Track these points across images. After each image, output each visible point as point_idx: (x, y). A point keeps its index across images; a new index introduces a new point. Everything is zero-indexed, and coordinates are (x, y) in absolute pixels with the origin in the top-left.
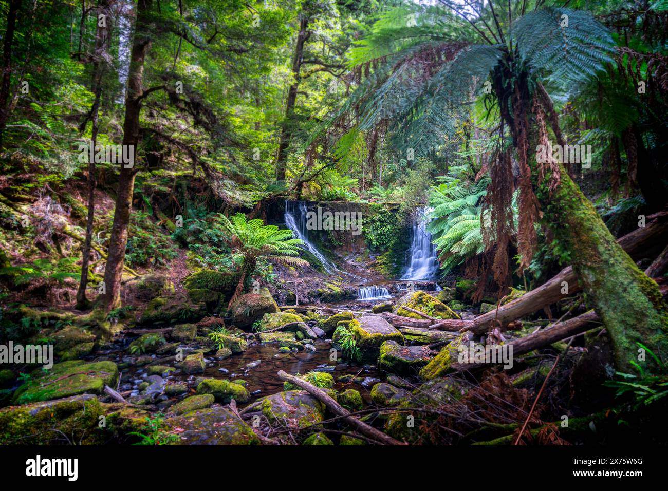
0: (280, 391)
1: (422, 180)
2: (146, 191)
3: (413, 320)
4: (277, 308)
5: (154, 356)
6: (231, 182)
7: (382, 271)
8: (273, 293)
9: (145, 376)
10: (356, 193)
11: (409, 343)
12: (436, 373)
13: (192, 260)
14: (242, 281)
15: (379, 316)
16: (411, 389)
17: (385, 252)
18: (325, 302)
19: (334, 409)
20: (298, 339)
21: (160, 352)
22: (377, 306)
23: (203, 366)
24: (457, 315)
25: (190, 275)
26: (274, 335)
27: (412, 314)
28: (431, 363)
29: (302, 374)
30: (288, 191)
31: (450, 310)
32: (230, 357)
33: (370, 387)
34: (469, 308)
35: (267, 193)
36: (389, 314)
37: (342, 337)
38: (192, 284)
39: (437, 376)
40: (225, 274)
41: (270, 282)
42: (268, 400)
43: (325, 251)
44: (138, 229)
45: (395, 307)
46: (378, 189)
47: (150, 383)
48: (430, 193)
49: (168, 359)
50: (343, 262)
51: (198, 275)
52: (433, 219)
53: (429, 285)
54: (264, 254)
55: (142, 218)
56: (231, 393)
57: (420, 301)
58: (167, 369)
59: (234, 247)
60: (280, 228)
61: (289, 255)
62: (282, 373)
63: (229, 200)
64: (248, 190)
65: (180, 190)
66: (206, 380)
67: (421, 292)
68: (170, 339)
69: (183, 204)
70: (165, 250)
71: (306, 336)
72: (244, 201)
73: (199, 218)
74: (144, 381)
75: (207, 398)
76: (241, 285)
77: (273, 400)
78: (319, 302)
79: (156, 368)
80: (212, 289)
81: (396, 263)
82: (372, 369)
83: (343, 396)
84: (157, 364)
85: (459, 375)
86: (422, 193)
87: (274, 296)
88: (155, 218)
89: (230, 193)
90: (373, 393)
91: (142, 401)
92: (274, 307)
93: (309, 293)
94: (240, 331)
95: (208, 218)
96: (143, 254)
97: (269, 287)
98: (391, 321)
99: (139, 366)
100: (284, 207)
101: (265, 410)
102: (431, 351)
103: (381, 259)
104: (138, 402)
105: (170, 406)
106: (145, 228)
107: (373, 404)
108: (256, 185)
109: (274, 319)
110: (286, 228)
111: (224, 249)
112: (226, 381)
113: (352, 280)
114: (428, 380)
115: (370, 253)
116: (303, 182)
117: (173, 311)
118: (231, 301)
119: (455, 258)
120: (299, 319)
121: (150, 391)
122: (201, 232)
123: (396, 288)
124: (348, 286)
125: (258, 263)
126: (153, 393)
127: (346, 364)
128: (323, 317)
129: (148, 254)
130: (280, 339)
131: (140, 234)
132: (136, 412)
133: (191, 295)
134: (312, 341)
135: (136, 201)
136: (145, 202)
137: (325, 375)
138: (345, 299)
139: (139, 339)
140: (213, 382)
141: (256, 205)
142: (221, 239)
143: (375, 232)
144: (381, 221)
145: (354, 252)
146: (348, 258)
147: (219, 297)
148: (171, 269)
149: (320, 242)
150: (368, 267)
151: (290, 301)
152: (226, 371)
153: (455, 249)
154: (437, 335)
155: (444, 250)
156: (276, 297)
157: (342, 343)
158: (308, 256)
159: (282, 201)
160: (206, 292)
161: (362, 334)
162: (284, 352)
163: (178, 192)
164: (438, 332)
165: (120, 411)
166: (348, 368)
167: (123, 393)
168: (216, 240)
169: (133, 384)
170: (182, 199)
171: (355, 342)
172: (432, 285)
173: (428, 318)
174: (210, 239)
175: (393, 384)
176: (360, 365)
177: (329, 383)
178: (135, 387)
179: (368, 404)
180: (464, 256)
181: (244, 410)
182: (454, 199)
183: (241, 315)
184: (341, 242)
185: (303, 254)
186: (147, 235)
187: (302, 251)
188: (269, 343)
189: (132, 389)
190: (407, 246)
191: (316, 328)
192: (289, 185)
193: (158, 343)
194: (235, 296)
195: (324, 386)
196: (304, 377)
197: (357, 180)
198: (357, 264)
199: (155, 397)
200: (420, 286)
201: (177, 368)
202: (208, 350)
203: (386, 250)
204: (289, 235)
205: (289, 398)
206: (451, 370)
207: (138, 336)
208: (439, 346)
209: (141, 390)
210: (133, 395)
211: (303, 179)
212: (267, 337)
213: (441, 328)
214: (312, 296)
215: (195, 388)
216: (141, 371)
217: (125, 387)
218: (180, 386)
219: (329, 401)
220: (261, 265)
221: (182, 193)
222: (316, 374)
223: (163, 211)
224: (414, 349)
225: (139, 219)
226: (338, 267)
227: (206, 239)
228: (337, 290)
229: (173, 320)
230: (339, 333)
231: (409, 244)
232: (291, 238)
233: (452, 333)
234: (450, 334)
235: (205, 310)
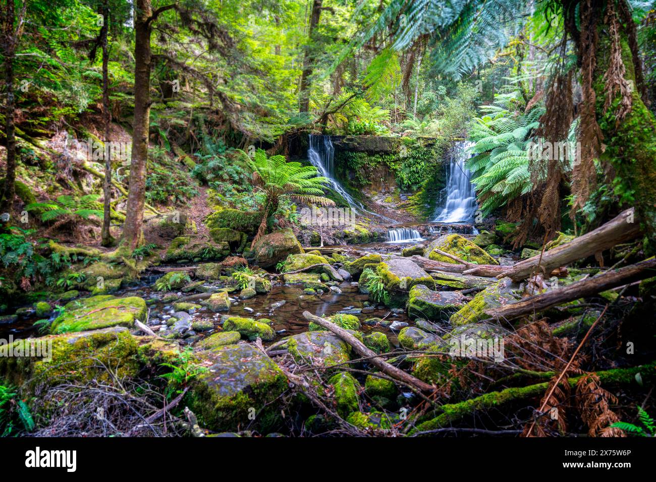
0: (305, 331)
1: (463, 110)
2: (163, 125)
3: (446, 264)
4: (301, 249)
5: (179, 294)
6: (251, 114)
7: (414, 212)
8: (297, 234)
9: (172, 312)
10: (387, 126)
11: (441, 288)
12: (469, 319)
13: (212, 198)
14: (264, 220)
15: (409, 260)
16: (440, 334)
17: (417, 191)
18: (352, 244)
19: (360, 351)
20: (323, 281)
21: (186, 290)
22: (407, 249)
23: (228, 305)
24: (495, 260)
25: (211, 213)
26: (298, 277)
27: (444, 258)
28: (464, 309)
29: (327, 315)
30: (311, 124)
31: (487, 255)
32: (254, 296)
33: (398, 331)
34: (509, 253)
35: (289, 126)
36: (419, 257)
37: (369, 280)
38: (214, 223)
39: (470, 322)
40: (247, 214)
41: (294, 222)
42: (293, 339)
43: (352, 191)
44: (157, 165)
45: (427, 250)
46: (412, 122)
47: (178, 319)
48: (472, 126)
49: (194, 296)
50: (371, 202)
51: (219, 213)
52: (473, 155)
53: (465, 228)
54: (287, 192)
55: (160, 154)
56: (256, 331)
57: (454, 245)
58: (193, 307)
59: (255, 185)
60: (304, 165)
61: (313, 194)
62: (307, 314)
63: (250, 134)
64: (268, 123)
65: (197, 123)
66: (232, 318)
67: (456, 235)
68: (194, 278)
69: (200, 139)
70: (185, 188)
71: (332, 278)
72: (265, 136)
73: (218, 153)
74: (172, 316)
75: (233, 334)
76: (263, 225)
77: (299, 339)
78: (345, 243)
79: (183, 305)
80: (234, 228)
81: (429, 204)
82: (399, 313)
83: (370, 338)
84: (184, 301)
85: (494, 322)
86: (462, 126)
87: (298, 237)
88: (173, 154)
89: (250, 127)
90: (401, 337)
91: (170, 335)
92: (298, 248)
93: (334, 235)
94: (263, 271)
95: (227, 154)
96: (163, 191)
97: (293, 228)
98: (422, 266)
99: (167, 303)
100: (308, 141)
101: (291, 348)
102: (464, 297)
103: (413, 198)
104: (168, 336)
105: (197, 341)
106: (163, 165)
107: (401, 346)
108: (277, 117)
109: (298, 261)
110: (310, 165)
111: (245, 187)
112: (251, 320)
113: (380, 221)
114: (459, 325)
115: (400, 193)
116: (328, 113)
117: (196, 250)
118: (254, 241)
119: (497, 199)
120: (324, 260)
121: (178, 326)
122: (220, 169)
123: (428, 230)
124: (377, 228)
125: (281, 202)
126: (180, 329)
127: (372, 307)
128: (349, 259)
129: (168, 191)
130: (304, 281)
131: (159, 171)
132: (166, 345)
133: (213, 234)
134: (338, 283)
135: (153, 135)
136: (162, 137)
137: (351, 318)
138: (372, 241)
139: (165, 276)
140: (237, 319)
141: (277, 140)
142: (242, 176)
143: (408, 170)
144: (414, 158)
145: (383, 191)
146: (376, 197)
147: (242, 237)
148: (192, 207)
149: (346, 180)
150: (398, 208)
151: (315, 242)
152: (251, 310)
153: (497, 188)
154: (472, 281)
155: (484, 190)
156: (300, 238)
157: (369, 286)
158: (333, 195)
159: (305, 135)
160: (228, 231)
161: (390, 278)
162: (308, 294)
163: (195, 126)
164: (472, 278)
165: (150, 343)
166: (375, 311)
167: (152, 327)
168: (237, 178)
169: (161, 319)
170: (199, 133)
171: (382, 285)
172: (468, 228)
173: (462, 263)
174: (230, 176)
175: (422, 329)
176: (387, 308)
177: (355, 325)
178: (163, 322)
179: (395, 347)
180: (507, 196)
181: (270, 348)
182: (499, 132)
183: (264, 256)
184: (369, 180)
185: (328, 193)
186: (166, 172)
187: (327, 190)
188: (293, 284)
189: (161, 324)
190: (443, 185)
191: (341, 271)
192: (314, 118)
193: (183, 282)
194: (257, 237)
195: (350, 328)
196: (330, 318)
197: (388, 111)
198: (387, 204)
199: (184, 332)
200: (456, 229)
201: (203, 306)
202: (233, 289)
203: (419, 189)
204: (313, 173)
205: (314, 338)
206: (485, 316)
207: (164, 273)
208: (472, 292)
209: (169, 325)
210: (161, 329)
211: (328, 110)
212: (291, 278)
213: (476, 274)
214: (338, 237)
215: (221, 325)
216: (168, 307)
217: (154, 321)
218: (206, 323)
219: (355, 342)
220: (284, 204)
221: (199, 127)
222: (342, 316)
223: (181, 146)
224: (445, 294)
225: (157, 155)
226: (365, 207)
227: (226, 177)
228: (364, 231)
229: (196, 259)
230: (366, 275)
231: (445, 183)
232: (315, 176)
233: (488, 279)
234: (486, 280)
235: (227, 249)
